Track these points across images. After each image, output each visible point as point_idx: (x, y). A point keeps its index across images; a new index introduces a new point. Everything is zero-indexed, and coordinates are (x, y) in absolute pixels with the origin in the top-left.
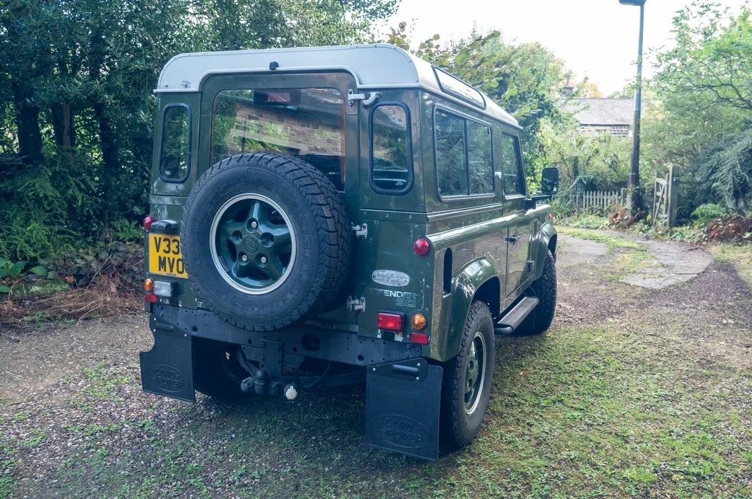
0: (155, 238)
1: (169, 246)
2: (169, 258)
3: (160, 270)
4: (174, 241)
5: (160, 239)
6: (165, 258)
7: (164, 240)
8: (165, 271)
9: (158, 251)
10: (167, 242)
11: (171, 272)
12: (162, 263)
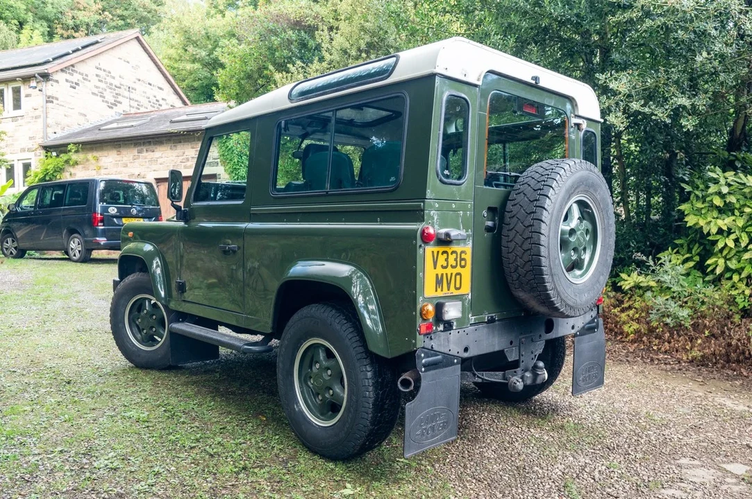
0: (433, 252)
1: (447, 260)
2: (447, 274)
3: (436, 291)
4: (453, 252)
5: (438, 252)
6: (442, 275)
7: (442, 254)
8: (442, 290)
9: (435, 268)
10: (445, 255)
11: (449, 290)
12: (439, 282)
